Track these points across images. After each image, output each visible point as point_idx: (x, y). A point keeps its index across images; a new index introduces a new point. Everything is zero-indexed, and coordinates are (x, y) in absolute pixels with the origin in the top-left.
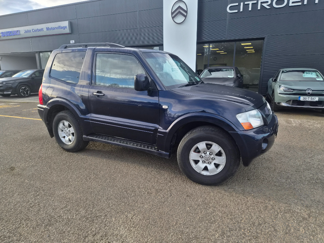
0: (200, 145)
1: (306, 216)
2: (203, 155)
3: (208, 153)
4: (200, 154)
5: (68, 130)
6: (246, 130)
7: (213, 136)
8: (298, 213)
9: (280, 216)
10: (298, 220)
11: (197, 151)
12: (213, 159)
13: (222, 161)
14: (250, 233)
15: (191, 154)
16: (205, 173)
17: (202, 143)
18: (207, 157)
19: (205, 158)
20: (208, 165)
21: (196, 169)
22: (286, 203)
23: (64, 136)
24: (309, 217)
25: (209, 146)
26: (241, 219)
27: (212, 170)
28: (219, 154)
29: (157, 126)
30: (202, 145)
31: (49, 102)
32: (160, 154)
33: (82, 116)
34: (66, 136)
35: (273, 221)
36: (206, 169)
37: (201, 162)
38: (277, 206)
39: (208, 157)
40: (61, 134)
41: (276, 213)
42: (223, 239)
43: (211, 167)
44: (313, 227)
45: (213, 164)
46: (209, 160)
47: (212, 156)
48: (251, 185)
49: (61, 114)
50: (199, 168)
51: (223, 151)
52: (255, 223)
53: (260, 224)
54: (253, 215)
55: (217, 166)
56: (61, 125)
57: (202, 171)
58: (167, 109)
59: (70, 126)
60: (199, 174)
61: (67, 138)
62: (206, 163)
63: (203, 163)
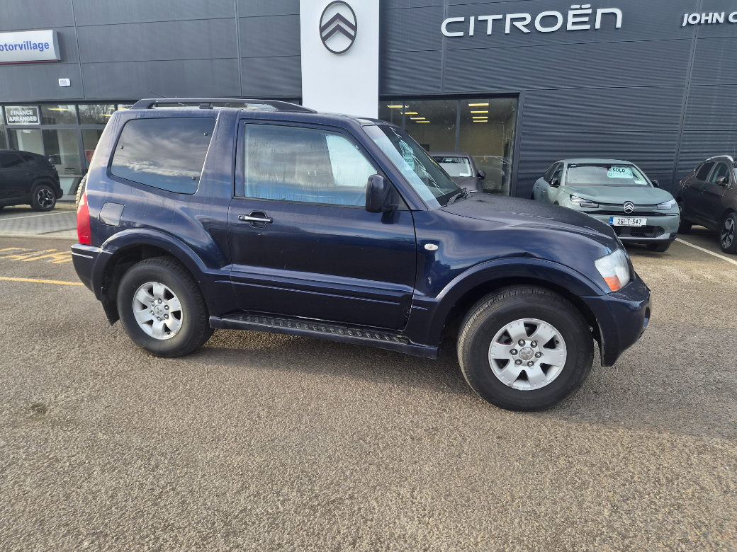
0: (511, 327)
2: (518, 347)
3: (528, 343)
4: (510, 346)
5: (163, 304)
6: (612, 292)
7: (543, 306)
8: (721, 450)
9: (696, 460)
10: (730, 465)
11: (506, 339)
12: (539, 355)
13: (558, 356)
14: (662, 500)
15: (493, 348)
16: (521, 386)
17: (517, 323)
18: (526, 352)
19: (521, 354)
20: (526, 369)
21: (502, 379)
22: (692, 434)
23: (150, 319)
25: (531, 329)
26: (630, 474)
27: (538, 380)
28: (551, 344)
29: (410, 289)
30: (516, 328)
31: (110, 239)
32: (416, 350)
33: (210, 271)
34: (155, 321)
36: (523, 376)
37: (512, 363)
38: (678, 441)
39: (529, 352)
40: (141, 316)
41: (685, 455)
43: (534, 372)
45: (537, 365)
46: (529, 357)
47: (536, 349)
48: (607, 403)
49: (143, 266)
50: (509, 375)
51: (560, 338)
52: (660, 479)
54: (645, 463)
55: (545, 368)
56: (142, 295)
57: (516, 381)
58: (434, 252)
59: (168, 296)
60: (509, 388)
61: (158, 326)
62: (523, 365)
63: (517, 365)
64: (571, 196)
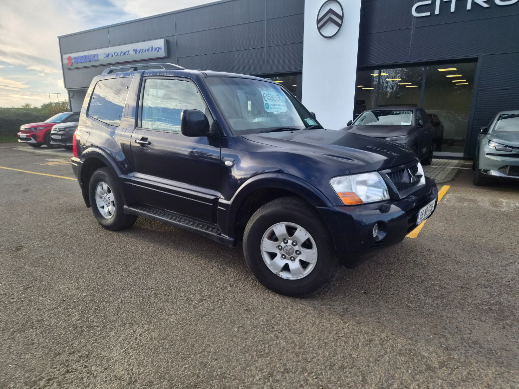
0: (276, 228)
1: (436, 365)
2: (283, 244)
3: (290, 242)
4: (277, 243)
5: (108, 196)
6: (346, 206)
7: (296, 213)
8: (423, 357)
9: (388, 358)
10: (416, 370)
11: (273, 237)
12: (298, 253)
13: (311, 255)
14: (316, 380)
15: (264, 242)
16: (285, 275)
17: (280, 225)
18: (288, 249)
19: (285, 250)
20: (289, 262)
21: (271, 268)
22: (411, 339)
23: (102, 205)
24: (441, 367)
25: (291, 231)
26: (315, 355)
27: (296, 272)
28: (307, 245)
29: (219, 195)
30: (280, 229)
31: (84, 152)
32: (223, 240)
33: (122, 176)
34: (105, 206)
35: (369, 366)
36: (286, 268)
37: (279, 256)
38: (390, 341)
39: (290, 249)
40: (99, 202)
41: (383, 352)
42: (265, 383)
43: (294, 265)
44: (438, 384)
45: (297, 260)
46: (291, 253)
47: (297, 248)
49: (98, 172)
50: (276, 266)
51: (312, 240)
52: (335, 365)
53: (342, 368)
54: (339, 350)
55: (304, 264)
56: (99, 189)
57: (282, 271)
58: (231, 167)
59: (109, 191)
60: (276, 277)
61: (106, 209)
62: (288, 259)
63: (282, 259)
64: (490, 141)
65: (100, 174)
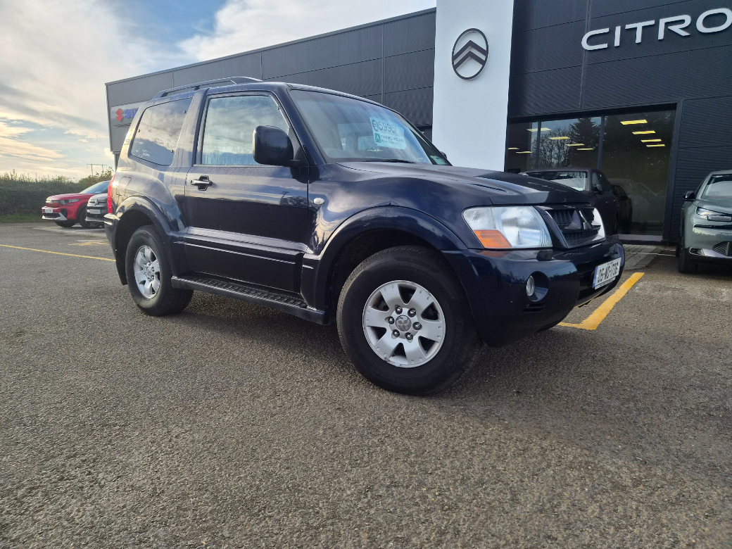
0: (385, 290)
1: (629, 482)
2: (395, 315)
3: (405, 311)
4: (386, 313)
5: (151, 266)
6: (486, 249)
7: (413, 265)
8: (608, 472)
9: (552, 472)
10: (596, 488)
11: (380, 304)
12: (418, 326)
13: (436, 330)
14: (439, 498)
15: (367, 313)
16: (397, 362)
17: (391, 285)
18: (403, 321)
19: (398, 324)
20: (404, 342)
21: (377, 351)
22: (589, 449)
23: (142, 280)
24: (635, 486)
25: (406, 294)
26: (439, 466)
27: (416, 356)
28: (430, 314)
29: (303, 247)
30: (390, 291)
33: (171, 234)
34: (147, 281)
35: (522, 481)
36: (399, 351)
37: (389, 332)
38: (556, 451)
39: (406, 322)
40: (139, 276)
41: (544, 465)
42: (359, 499)
43: (412, 346)
44: (631, 507)
45: (416, 338)
46: (407, 328)
47: (415, 319)
48: (518, 402)
49: (140, 231)
50: (384, 347)
51: (438, 307)
52: (469, 479)
53: (481, 483)
54: (476, 460)
55: (426, 344)
56: (139, 257)
57: (393, 356)
58: (320, 206)
59: (153, 258)
60: (385, 364)
61: (148, 286)
62: (401, 337)
63: (394, 336)
64: (699, 208)
65: (142, 234)
